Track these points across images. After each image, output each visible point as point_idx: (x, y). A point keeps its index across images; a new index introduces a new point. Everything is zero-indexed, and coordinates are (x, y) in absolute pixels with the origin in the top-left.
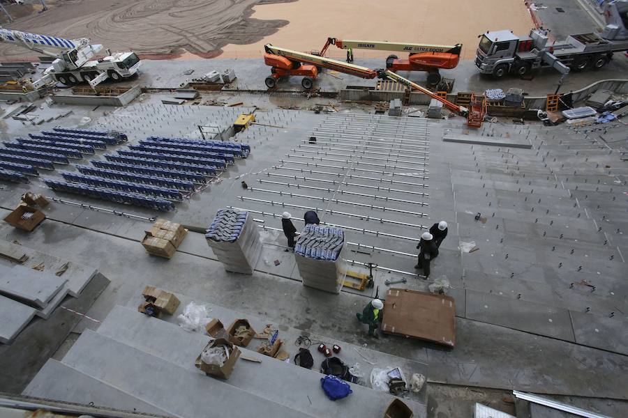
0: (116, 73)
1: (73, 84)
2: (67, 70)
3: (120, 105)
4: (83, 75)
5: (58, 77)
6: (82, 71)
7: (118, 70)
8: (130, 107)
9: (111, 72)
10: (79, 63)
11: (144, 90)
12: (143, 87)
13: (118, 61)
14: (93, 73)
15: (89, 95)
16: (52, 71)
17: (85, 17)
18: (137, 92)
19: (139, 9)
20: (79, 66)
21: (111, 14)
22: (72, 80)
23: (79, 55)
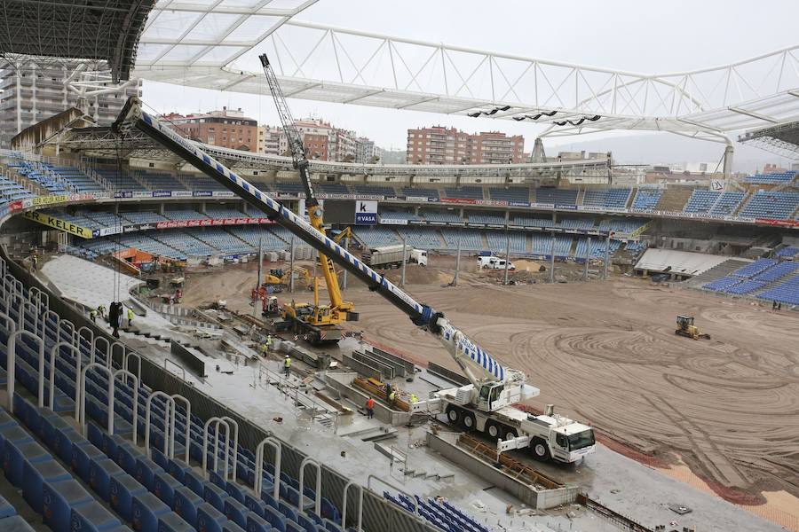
0: (546, 447)
1: (465, 428)
2: (470, 405)
3: (532, 505)
4: (489, 423)
5: (451, 408)
6: (493, 417)
7: (552, 444)
8: (549, 518)
9: (537, 441)
10: (496, 405)
11: (582, 500)
12: (584, 492)
13: (561, 431)
14: (508, 428)
15: (482, 457)
16: (448, 396)
17: (511, 320)
18: (569, 497)
19: (607, 341)
20: (493, 409)
21: (556, 332)
22: (468, 422)
23: (503, 394)
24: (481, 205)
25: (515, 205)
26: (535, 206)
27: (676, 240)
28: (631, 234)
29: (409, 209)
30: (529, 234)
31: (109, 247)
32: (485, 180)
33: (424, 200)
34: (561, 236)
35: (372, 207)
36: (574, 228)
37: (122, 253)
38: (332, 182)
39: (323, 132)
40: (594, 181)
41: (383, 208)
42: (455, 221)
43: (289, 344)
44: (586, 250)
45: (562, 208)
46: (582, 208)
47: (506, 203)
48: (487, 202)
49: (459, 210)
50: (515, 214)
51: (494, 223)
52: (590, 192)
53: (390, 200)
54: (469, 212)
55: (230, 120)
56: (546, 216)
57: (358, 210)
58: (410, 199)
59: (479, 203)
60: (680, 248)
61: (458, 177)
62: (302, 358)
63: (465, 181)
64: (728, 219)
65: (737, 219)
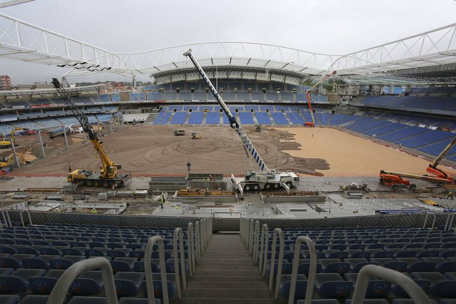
24: (52, 106)
27: (128, 110)
28: (114, 110)
33: (23, 107)
36: (95, 111)
45: (87, 104)
46: (95, 103)
47: (63, 104)
48: (54, 105)
49: (40, 110)
50: (66, 109)
52: (95, 97)
53: (4, 109)
54: (45, 110)
58: (15, 108)
64: (145, 101)
65: (148, 101)
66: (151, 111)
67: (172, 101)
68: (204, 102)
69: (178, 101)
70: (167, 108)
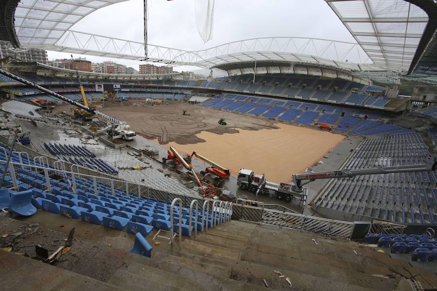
25: (159, 85)
26: (164, 85)
28: (188, 92)
29: (130, 87)
30: (163, 93)
31: (30, 98)
32: (152, 79)
33: (134, 84)
34: (172, 93)
35: (118, 86)
37: (34, 100)
38: (106, 79)
39: (113, 65)
40: (180, 79)
41: (122, 87)
42: (143, 90)
43: (77, 121)
44: (177, 97)
45: (171, 86)
46: (176, 86)
48: (151, 85)
50: (159, 88)
51: (154, 90)
52: (179, 82)
53: (124, 84)
55: (82, 61)
56: (168, 88)
57: (114, 87)
58: (130, 84)
59: (149, 85)
60: (201, 96)
61: (144, 78)
62: (79, 124)
63: (146, 79)
64: (210, 88)
65: (211, 88)
66: (213, 96)
67: (228, 90)
68: (253, 93)
69: (233, 90)
70: (225, 94)
